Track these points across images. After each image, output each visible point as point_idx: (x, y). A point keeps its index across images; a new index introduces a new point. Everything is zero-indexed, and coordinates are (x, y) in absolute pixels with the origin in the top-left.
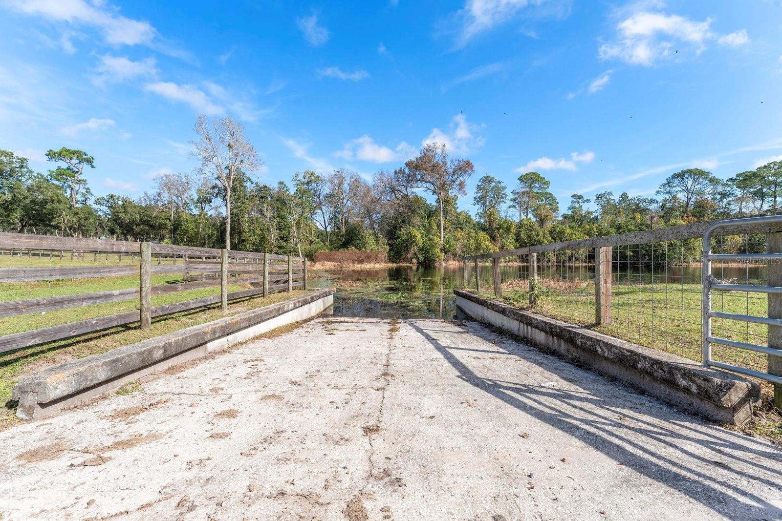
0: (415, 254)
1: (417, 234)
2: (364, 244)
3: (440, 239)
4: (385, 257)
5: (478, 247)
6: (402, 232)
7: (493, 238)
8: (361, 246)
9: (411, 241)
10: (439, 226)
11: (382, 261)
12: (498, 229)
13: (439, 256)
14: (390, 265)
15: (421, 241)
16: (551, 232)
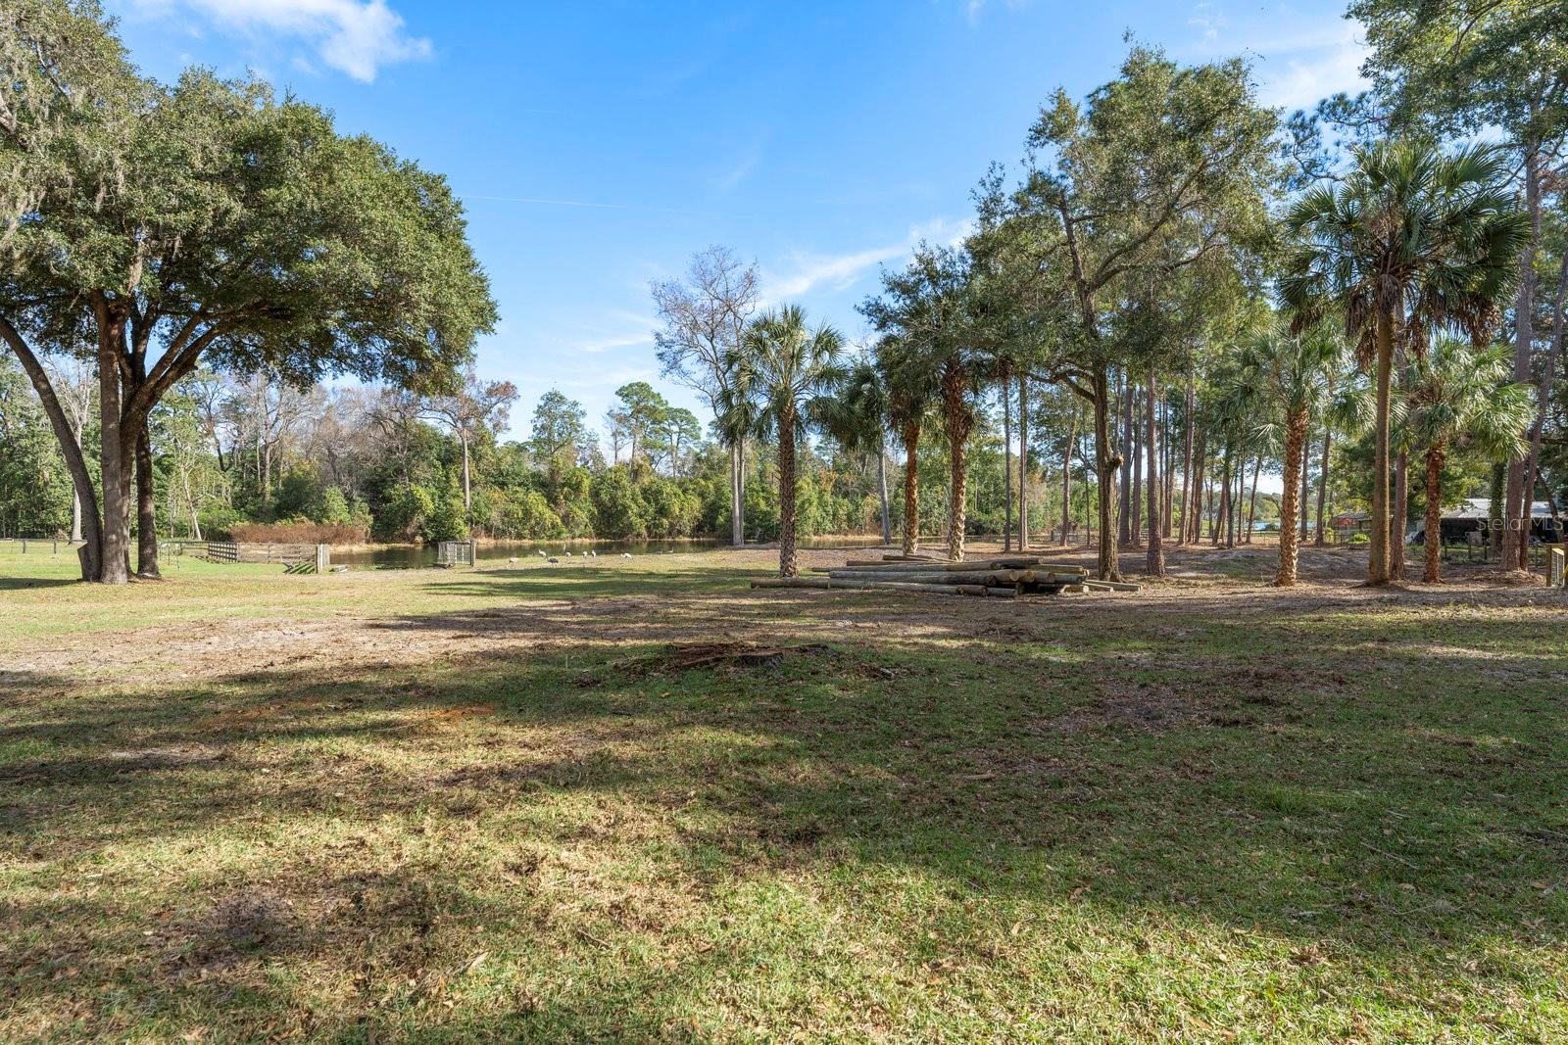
0: (420, 527)
1: (424, 495)
2: (325, 512)
3: (463, 502)
4: (367, 532)
5: (527, 513)
6: (397, 491)
7: (552, 500)
8: (321, 515)
9: (412, 506)
10: (462, 480)
11: (360, 540)
12: (564, 485)
13: (461, 531)
14: (376, 547)
15: (431, 506)
16: (644, 491)
